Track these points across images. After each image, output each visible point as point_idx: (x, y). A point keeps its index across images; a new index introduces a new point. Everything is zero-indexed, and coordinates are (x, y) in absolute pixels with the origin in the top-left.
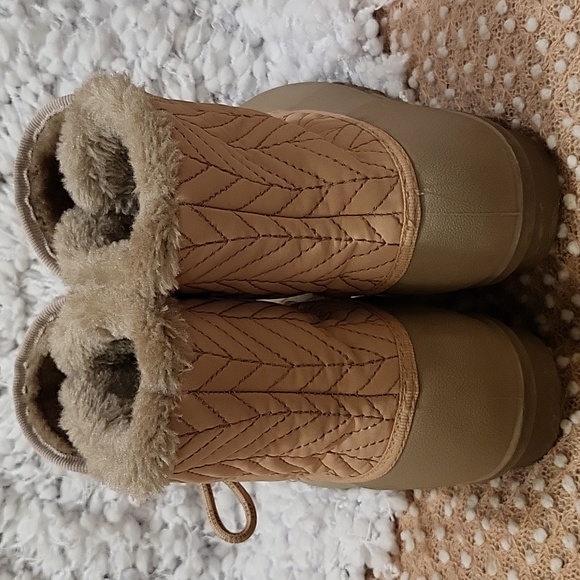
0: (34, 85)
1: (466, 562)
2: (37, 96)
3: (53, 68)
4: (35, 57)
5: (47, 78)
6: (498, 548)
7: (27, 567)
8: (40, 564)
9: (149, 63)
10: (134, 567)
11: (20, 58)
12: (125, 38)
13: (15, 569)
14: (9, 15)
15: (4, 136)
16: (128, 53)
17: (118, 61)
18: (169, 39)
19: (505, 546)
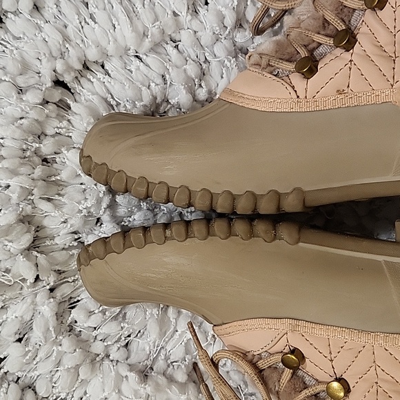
15: (91, 22)
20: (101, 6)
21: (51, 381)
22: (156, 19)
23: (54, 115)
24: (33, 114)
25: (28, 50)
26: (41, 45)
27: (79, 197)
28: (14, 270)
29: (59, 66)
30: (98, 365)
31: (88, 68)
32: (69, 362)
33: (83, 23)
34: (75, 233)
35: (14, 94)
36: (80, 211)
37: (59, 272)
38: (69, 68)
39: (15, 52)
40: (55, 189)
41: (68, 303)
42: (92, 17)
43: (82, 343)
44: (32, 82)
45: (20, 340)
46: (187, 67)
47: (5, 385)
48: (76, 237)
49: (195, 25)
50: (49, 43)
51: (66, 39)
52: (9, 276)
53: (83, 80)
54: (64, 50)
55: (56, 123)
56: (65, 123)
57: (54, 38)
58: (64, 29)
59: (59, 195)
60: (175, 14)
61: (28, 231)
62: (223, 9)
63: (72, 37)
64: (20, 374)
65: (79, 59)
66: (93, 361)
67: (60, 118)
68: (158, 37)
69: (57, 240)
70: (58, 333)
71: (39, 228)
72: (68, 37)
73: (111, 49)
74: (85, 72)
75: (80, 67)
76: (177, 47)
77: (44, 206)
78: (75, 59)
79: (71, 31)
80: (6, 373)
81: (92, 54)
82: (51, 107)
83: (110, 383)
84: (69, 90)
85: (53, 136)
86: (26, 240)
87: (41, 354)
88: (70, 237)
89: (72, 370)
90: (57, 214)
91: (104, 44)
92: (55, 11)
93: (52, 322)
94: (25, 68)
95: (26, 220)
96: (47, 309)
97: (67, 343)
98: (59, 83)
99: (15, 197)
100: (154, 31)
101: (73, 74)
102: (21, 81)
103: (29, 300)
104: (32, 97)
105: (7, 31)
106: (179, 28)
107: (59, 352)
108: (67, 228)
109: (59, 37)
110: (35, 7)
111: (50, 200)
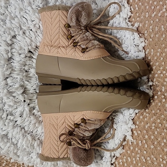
1: (152, 137)
6: (161, 135)
13: (36, 139)
19: (163, 134)
20: (40, 33)
21: (29, 127)
23: (28, 60)
24: (23, 60)
25: (22, 44)
26: (25, 43)
27: (36, 80)
28: (19, 98)
29: (30, 48)
31: (37, 48)
32: (33, 122)
33: (36, 37)
34: (35, 89)
35: (18, 55)
36: (36, 84)
37: (30, 100)
38: (32, 48)
39: (19, 44)
41: (33, 108)
42: (38, 35)
43: (36, 118)
44: (23, 52)
45: (21, 116)
47: (17, 127)
48: (35, 90)
51: (32, 41)
52: (18, 100)
53: (36, 51)
54: (31, 44)
55: (29, 62)
56: (31, 62)
57: (28, 41)
58: (31, 38)
59: (30, 80)
61: (22, 89)
63: (33, 40)
64: (21, 125)
65: (35, 46)
66: (39, 122)
67: (30, 60)
69: (30, 91)
70: (30, 115)
71: (25, 88)
72: (32, 40)
74: (37, 49)
75: (35, 48)
77: (27, 83)
78: (34, 46)
80: (17, 124)
81: (38, 45)
82: (27, 58)
84: (32, 53)
85: (28, 65)
86: (22, 91)
87: (26, 120)
88: (33, 90)
89: (34, 124)
90: (29, 84)
92: (29, 34)
93: (28, 112)
94: (21, 48)
95: (22, 86)
96: (27, 109)
97: (32, 118)
98: (30, 52)
99: (19, 80)
101: (33, 50)
102: (20, 52)
103: (23, 106)
104: (23, 56)
105: (17, 39)
107: (30, 120)
108: (32, 88)
109: (30, 41)
110: (24, 33)
111: (28, 81)
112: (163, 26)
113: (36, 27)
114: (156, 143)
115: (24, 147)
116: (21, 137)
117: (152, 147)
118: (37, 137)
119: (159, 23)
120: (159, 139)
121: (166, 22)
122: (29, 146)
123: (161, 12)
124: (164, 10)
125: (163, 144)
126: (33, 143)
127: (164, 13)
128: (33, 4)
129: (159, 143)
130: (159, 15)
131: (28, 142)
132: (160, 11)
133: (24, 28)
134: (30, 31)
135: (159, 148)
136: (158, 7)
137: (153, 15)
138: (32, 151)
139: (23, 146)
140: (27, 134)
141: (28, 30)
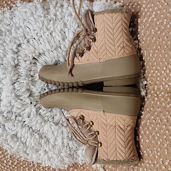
0: (47, 33)
1: (147, 132)
2: (48, 35)
3: (52, 29)
4: (48, 27)
5: (50, 32)
6: (155, 130)
7: (45, 137)
8: (48, 136)
9: (73, 29)
10: (68, 136)
11: (44, 27)
12: (68, 23)
13: (43, 137)
14: (41, 17)
15: (40, 44)
16: (68, 26)
17: (66, 28)
18: (78, 24)
19: (157, 129)
20: (43, 40)
22: (55, 42)
23: (33, 66)
24: (28, 66)
25: (27, 52)
26: (29, 50)
27: (40, 84)
28: (26, 101)
29: (34, 55)
30: (46, 122)
31: (41, 54)
32: (39, 122)
34: (40, 92)
35: (24, 62)
36: (40, 87)
37: (37, 101)
38: (36, 55)
39: (24, 52)
40: (34, 83)
41: (39, 109)
43: (42, 117)
44: (28, 59)
45: (28, 117)
46: (63, 53)
47: (25, 127)
49: (64, 43)
50: (31, 50)
51: (35, 48)
52: (25, 103)
53: (40, 57)
55: (34, 68)
56: (36, 68)
58: (34, 46)
59: (36, 84)
60: (59, 41)
61: (29, 92)
62: (70, 39)
64: (28, 125)
67: (35, 66)
68: (56, 47)
69: (35, 94)
70: (37, 115)
71: (31, 92)
73: (45, 50)
75: (39, 55)
76: (61, 48)
77: (32, 87)
78: (37, 53)
79: (36, 47)
80: (26, 124)
81: (41, 52)
82: (32, 64)
83: (49, 126)
84: (37, 60)
85: (33, 71)
86: (28, 94)
87: (33, 120)
88: (38, 93)
89: (40, 124)
90: (35, 88)
91: (43, 49)
92: (32, 42)
93: (35, 112)
94: (26, 56)
95: (28, 90)
96: (34, 110)
98: (34, 58)
99: (25, 85)
100: (54, 45)
102: (25, 59)
103: (30, 108)
104: (28, 62)
105: (22, 48)
106: (60, 44)
108: (38, 91)
109: (33, 48)
110: (28, 42)
111: (33, 85)
112: (153, 30)
113: (38, 36)
114: (150, 138)
115: (33, 145)
116: (30, 136)
117: (148, 141)
118: (44, 136)
119: (150, 27)
120: (153, 134)
121: (155, 26)
122: (37, 144)
123: (151, 18)
124: (154, 16)
125: (157, 138)
126: (40, 141)
127: (153, 18)
128: (35, 14)
129: (153, 137)
130: (150, 20)
131: (36, 140)
132: (150, 16)
133: (28, 37)
134: (34, 39)
135: (153, 142)
136: (148, 14)
137: (144, 21)
138: (40, 149)
139: (31, 144)
140: (34, 133)
141: (31, 39)
